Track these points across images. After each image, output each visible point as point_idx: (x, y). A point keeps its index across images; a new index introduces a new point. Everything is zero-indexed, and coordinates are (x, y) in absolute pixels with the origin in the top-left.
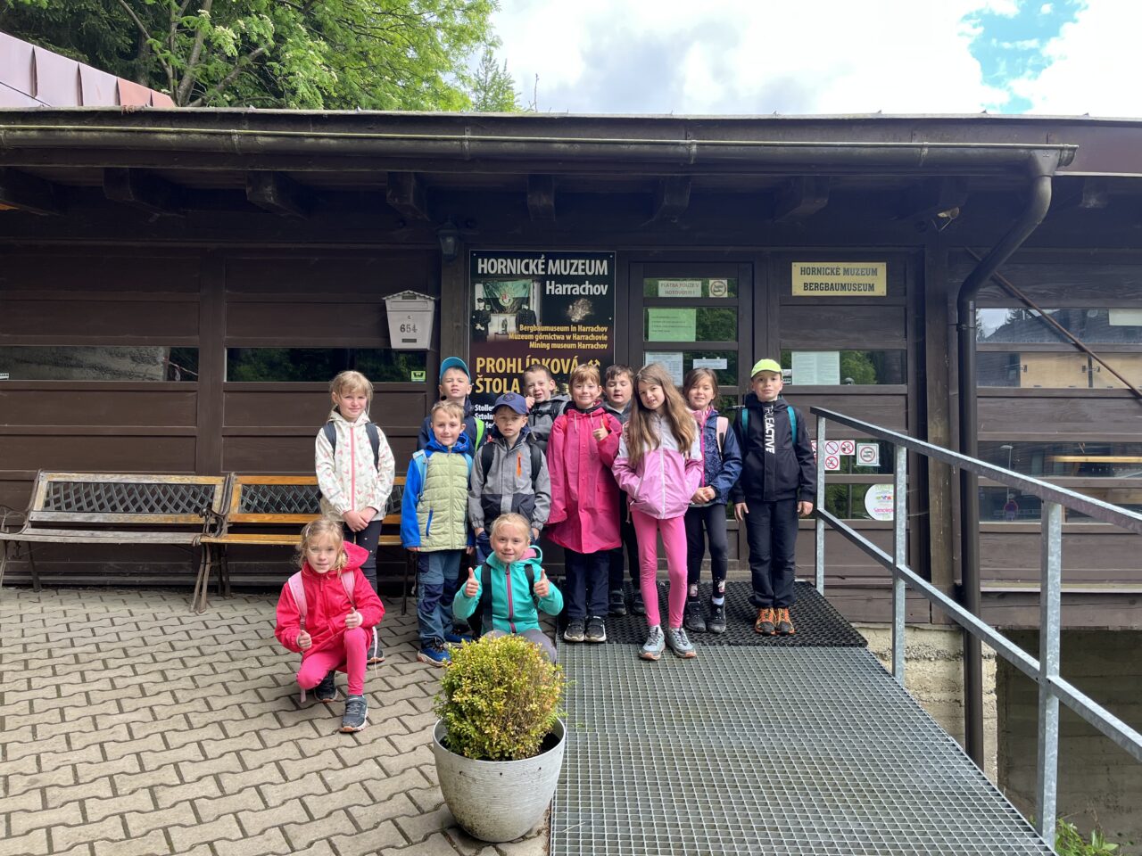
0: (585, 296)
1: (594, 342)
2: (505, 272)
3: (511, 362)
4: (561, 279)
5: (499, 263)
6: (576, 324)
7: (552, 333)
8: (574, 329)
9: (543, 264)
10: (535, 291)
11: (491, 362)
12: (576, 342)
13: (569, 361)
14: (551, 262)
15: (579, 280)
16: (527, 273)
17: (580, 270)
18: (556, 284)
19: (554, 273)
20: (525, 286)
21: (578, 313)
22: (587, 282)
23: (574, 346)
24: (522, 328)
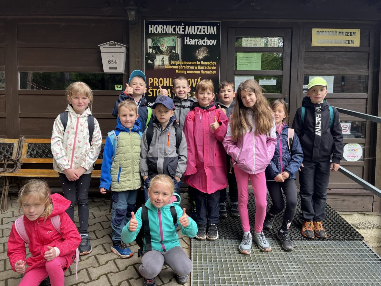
0: (205, 46)
1: (209, 70)
2: (163, 32)
3: (167, 81)
4: (192, 36)
5: (160, 27)
6: (200, 61)
7: (188, 65)
8: (199, 63)
9: (183, 28)
10: (179, 42)
11: (156, 80)
12: (200, 70)
13: (196, 80)
14: (187, 27)
15: (202, 37)
16: (174, 33)
17: (202, 32)
18: (189, 39)
19: (189, 33)
20: (173, 40)
21: (201, 54)
22: (206, 38)
23: (199, 72)
24: (172, 62)
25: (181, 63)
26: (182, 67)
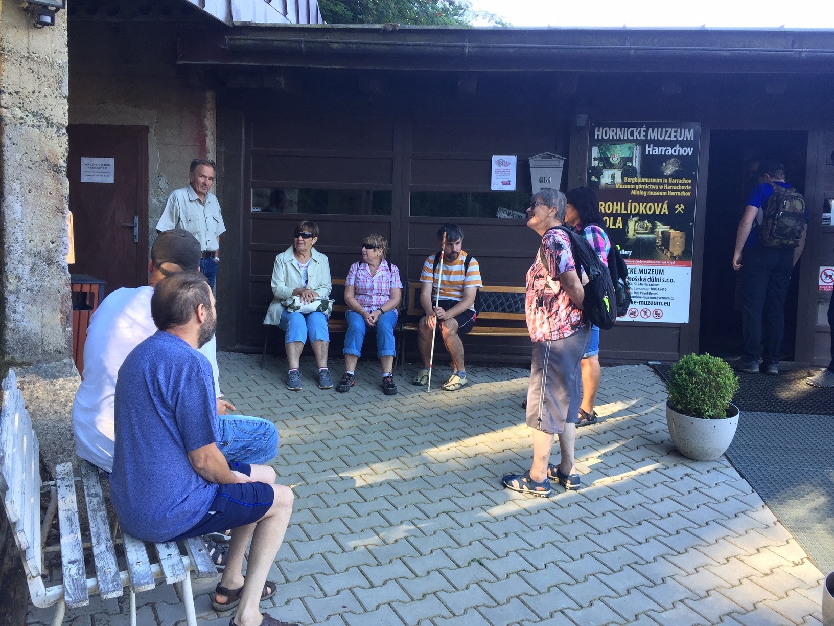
0: (675, 156)
1: (681, 191)
2: (615, 138)
3: (617, 205)
4: (657, 143)
5: (611, 131)
6: (667, 177)
7: (649, 184)
8: (665, 181)
9: (644, 131)
10: (638, 152)
12: (667, 190)
13: (660, 204)
14: (650, 130)
15: (671, 144)
16: (632, 138)
17: (672, 136)
18: (653, 147)
19: (652, 138)
20: (630, 148)
21: (670, 169)
22: (678, 146)
23: (664, 193)
24: (626, 179)
25: (640, 180)
26: (641, 186)
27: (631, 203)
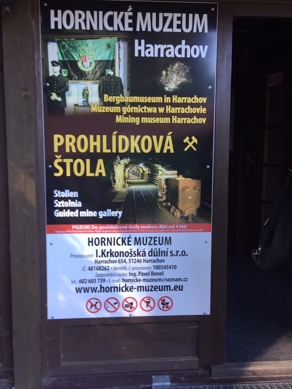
0: (181, 60)
1: (191, 116)
2: (83, 28)
3: (95, 140)
5: (77, 16)
6: (170, 94)
7: (142, 104)
8: (167, 100)
9: (130, 17)
10: (122, 52)
11: (70, 140)
12: (170, 115)
13: (161, 138)
15: (174, 39)
16: (110, 29)
17: (175, 26)
18: (146, 44)
19: (144, 29)
20: (109, 46)
21: (173, 80)
22: (183, 42)
23: (167, 120)
24: (107, 98)
25: (128, 99)
26: (129, 109)
27: (117, 135)
